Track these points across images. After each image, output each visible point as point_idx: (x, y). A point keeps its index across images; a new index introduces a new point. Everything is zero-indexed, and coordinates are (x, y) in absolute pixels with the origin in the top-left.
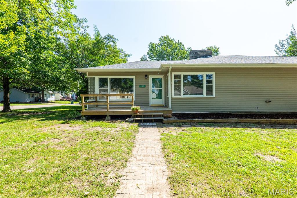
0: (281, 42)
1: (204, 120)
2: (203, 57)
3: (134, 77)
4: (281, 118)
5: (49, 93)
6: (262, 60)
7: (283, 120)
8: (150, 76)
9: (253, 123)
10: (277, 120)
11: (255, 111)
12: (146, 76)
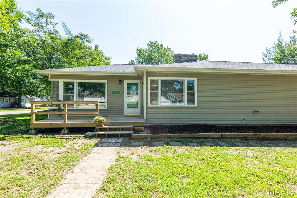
0: (268, 49)
1: (181, 135)
2: (188, 61)
3: (106, 81)
4: (271, 133)
5: (28, 98)
6: (249, 66)
7: (272, 135)
8: (124, 80)
9: (239, 138)
10: (266, 135)
11: (242, 123)
12: (120, 81)
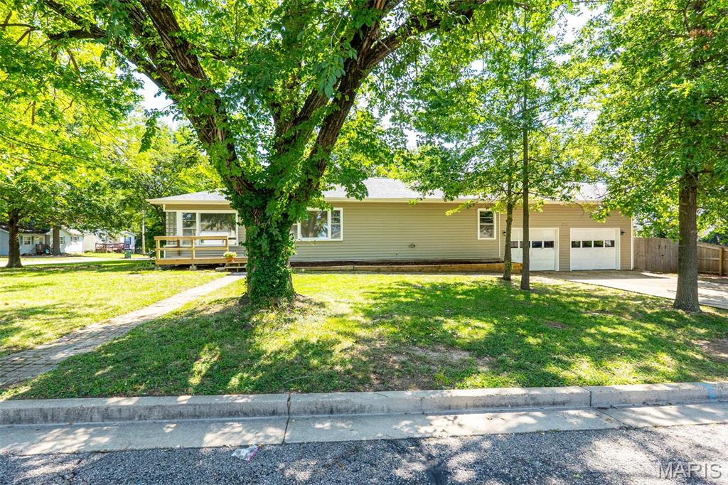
3: (236, 212)
5: (70, 234)
11: (396, 259)
